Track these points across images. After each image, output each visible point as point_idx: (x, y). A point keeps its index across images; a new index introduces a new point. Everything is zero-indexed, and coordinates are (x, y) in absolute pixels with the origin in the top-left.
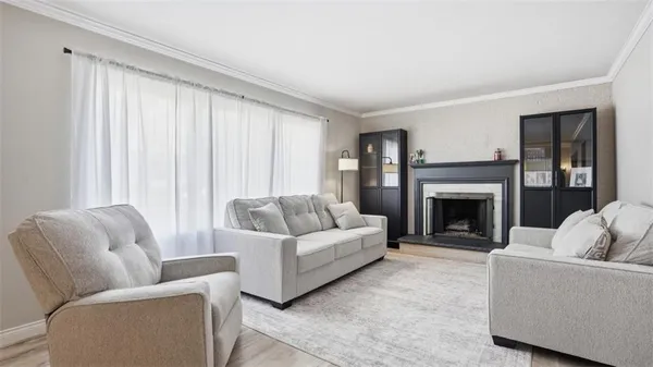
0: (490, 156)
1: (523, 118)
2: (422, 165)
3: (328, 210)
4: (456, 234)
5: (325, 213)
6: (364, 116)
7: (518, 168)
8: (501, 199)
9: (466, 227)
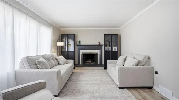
0: (97, 43)
1: (105, 35)
2: (80, 45)
3: (56, 59)
4: (88, 63)
5: (55, 60)
6: (61, 29)
7: (103, 47)
8: (99, 54)
9: (90, 61)
